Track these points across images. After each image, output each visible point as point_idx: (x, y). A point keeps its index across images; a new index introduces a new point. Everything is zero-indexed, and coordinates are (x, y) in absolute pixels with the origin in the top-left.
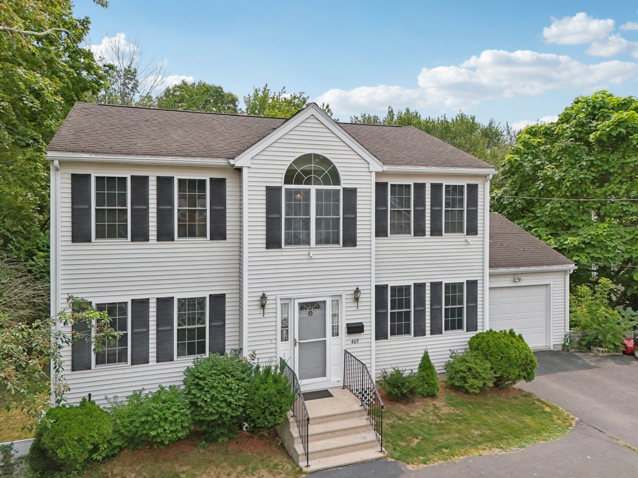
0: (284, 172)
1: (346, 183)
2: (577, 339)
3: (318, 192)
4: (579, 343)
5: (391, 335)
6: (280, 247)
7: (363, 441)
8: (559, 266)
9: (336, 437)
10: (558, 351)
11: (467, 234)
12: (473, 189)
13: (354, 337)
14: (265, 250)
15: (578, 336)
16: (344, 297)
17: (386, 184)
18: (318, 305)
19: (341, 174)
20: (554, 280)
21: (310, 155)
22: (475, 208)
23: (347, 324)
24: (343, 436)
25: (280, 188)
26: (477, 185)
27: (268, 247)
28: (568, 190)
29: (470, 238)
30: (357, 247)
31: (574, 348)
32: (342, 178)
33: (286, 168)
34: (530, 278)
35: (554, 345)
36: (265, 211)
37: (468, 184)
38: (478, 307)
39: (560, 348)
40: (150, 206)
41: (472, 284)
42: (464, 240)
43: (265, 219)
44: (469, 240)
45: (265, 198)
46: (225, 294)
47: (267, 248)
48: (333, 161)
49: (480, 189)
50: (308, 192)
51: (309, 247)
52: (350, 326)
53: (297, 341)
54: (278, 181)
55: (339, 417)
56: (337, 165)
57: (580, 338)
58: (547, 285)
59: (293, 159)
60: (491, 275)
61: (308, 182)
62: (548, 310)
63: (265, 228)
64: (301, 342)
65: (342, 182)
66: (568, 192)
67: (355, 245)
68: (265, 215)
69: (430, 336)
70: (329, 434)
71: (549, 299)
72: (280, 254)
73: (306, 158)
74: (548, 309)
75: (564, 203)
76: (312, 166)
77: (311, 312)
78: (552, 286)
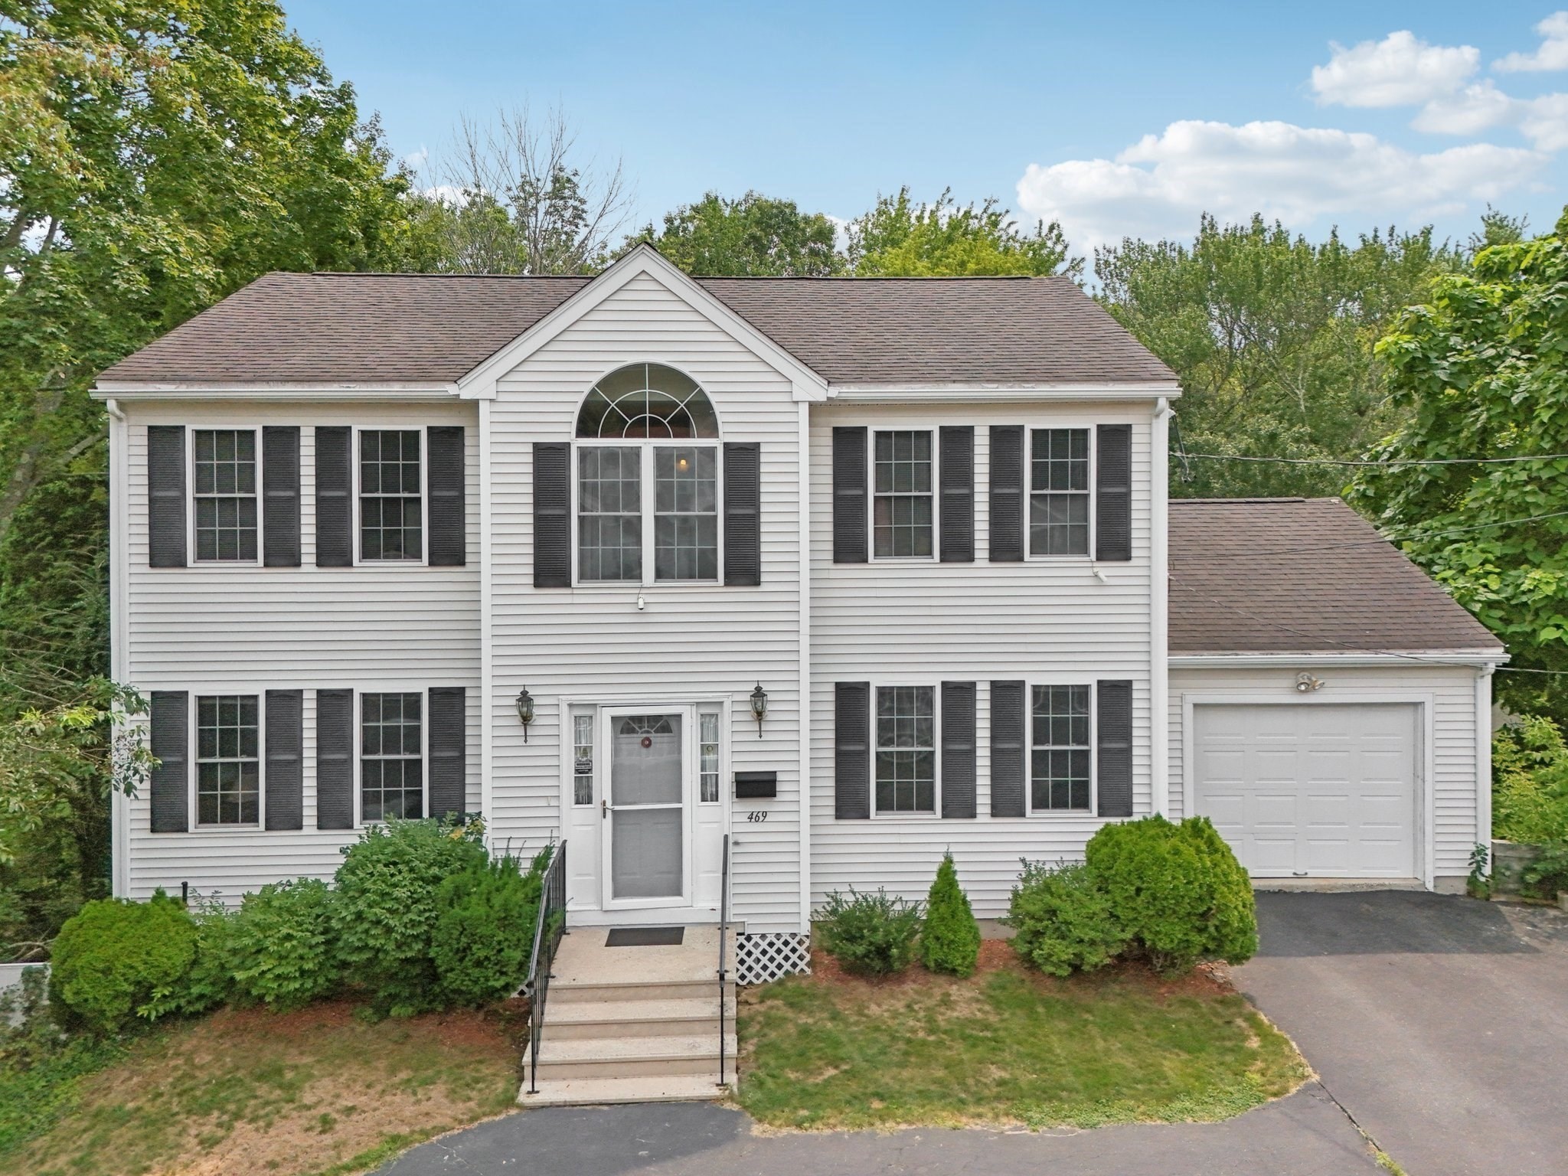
0: (577, 409)
1: (732, 429)
2: (1517, 867)
3: (659, 452)
4: (1521, 879)
5: (879, 808)
6: (568, 585)
7: (686, 1054)
8: (1447, 651)
9: (633, 1036)
10: (1455, 895)
11: (1098, 559)
12: (1116, 439)
13: (757, 805)
14: (532, 590)
15: (1521, 859)
16: (727, 707)
17: (862, 431)
18: (666, 725)
19: (717, 408)
20: (1439, 691)
21: (640, 367)
22: (1122, 490)
23: (737, 774)
24: (650, 1036)
25: (567, 446)
26: (1129, 426)
27: (538, 583)
28: (1545, 432)
29: (1109, 570)
30: (763, 587)
31: (1506, 892)
32: (720, 419)
33: (581, 399)
34: (1354, 682)
35: (1436, 878)
36: (531, 499)
37: (1099, 427)
38: (1135, 751)
39: (1461, 888)
40: (304, 490)
41: (1116, 694)
42: (1089, 573)
43: (531, 520)
44: (1101, 575)
45: (530, 469)
46: (463, 689)
47: (537, 585)
48: (697, 378)
49: (1137, 439)
50: (636, 452)
51: (638, 584)
52: (743, 778)
53: (609, 805)
54: (563, 429)
55: (658, 991)
56: (707, 389)
57: (1525, 863)
58: (1415, 705)
59: (596, 379)
60: (1173, 671)
61: (637, 431)
62: (1418, 776)
63: (530, 540)
64: (617, 808)
65: (721, 428)
66: (1547, 438)
67: (757, 583)
68: (530, 509)
69: (989, 819)
70: (615, 1027)
71: (1420, 746)
72: (568, 600)
73: (630, 375)
74: (1420, 773)
75: (1539, 469)
76: (647, 393)
77: (648, 739)
78: (1428, 707)
